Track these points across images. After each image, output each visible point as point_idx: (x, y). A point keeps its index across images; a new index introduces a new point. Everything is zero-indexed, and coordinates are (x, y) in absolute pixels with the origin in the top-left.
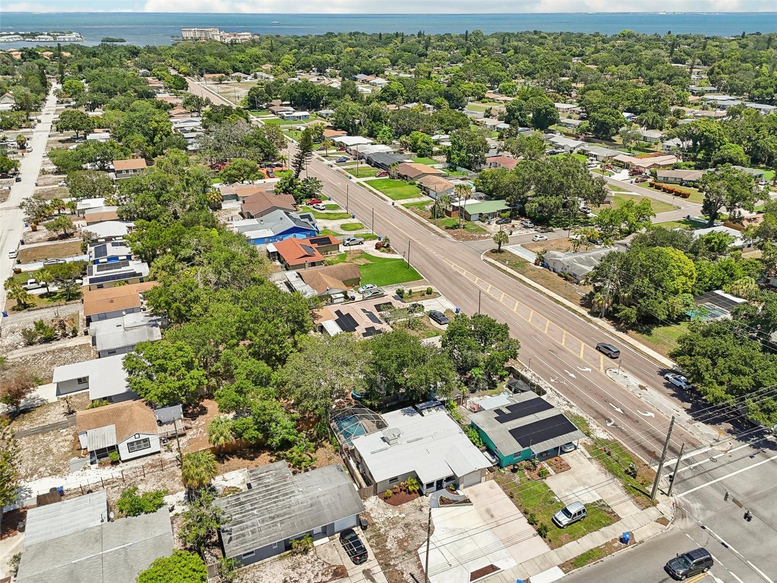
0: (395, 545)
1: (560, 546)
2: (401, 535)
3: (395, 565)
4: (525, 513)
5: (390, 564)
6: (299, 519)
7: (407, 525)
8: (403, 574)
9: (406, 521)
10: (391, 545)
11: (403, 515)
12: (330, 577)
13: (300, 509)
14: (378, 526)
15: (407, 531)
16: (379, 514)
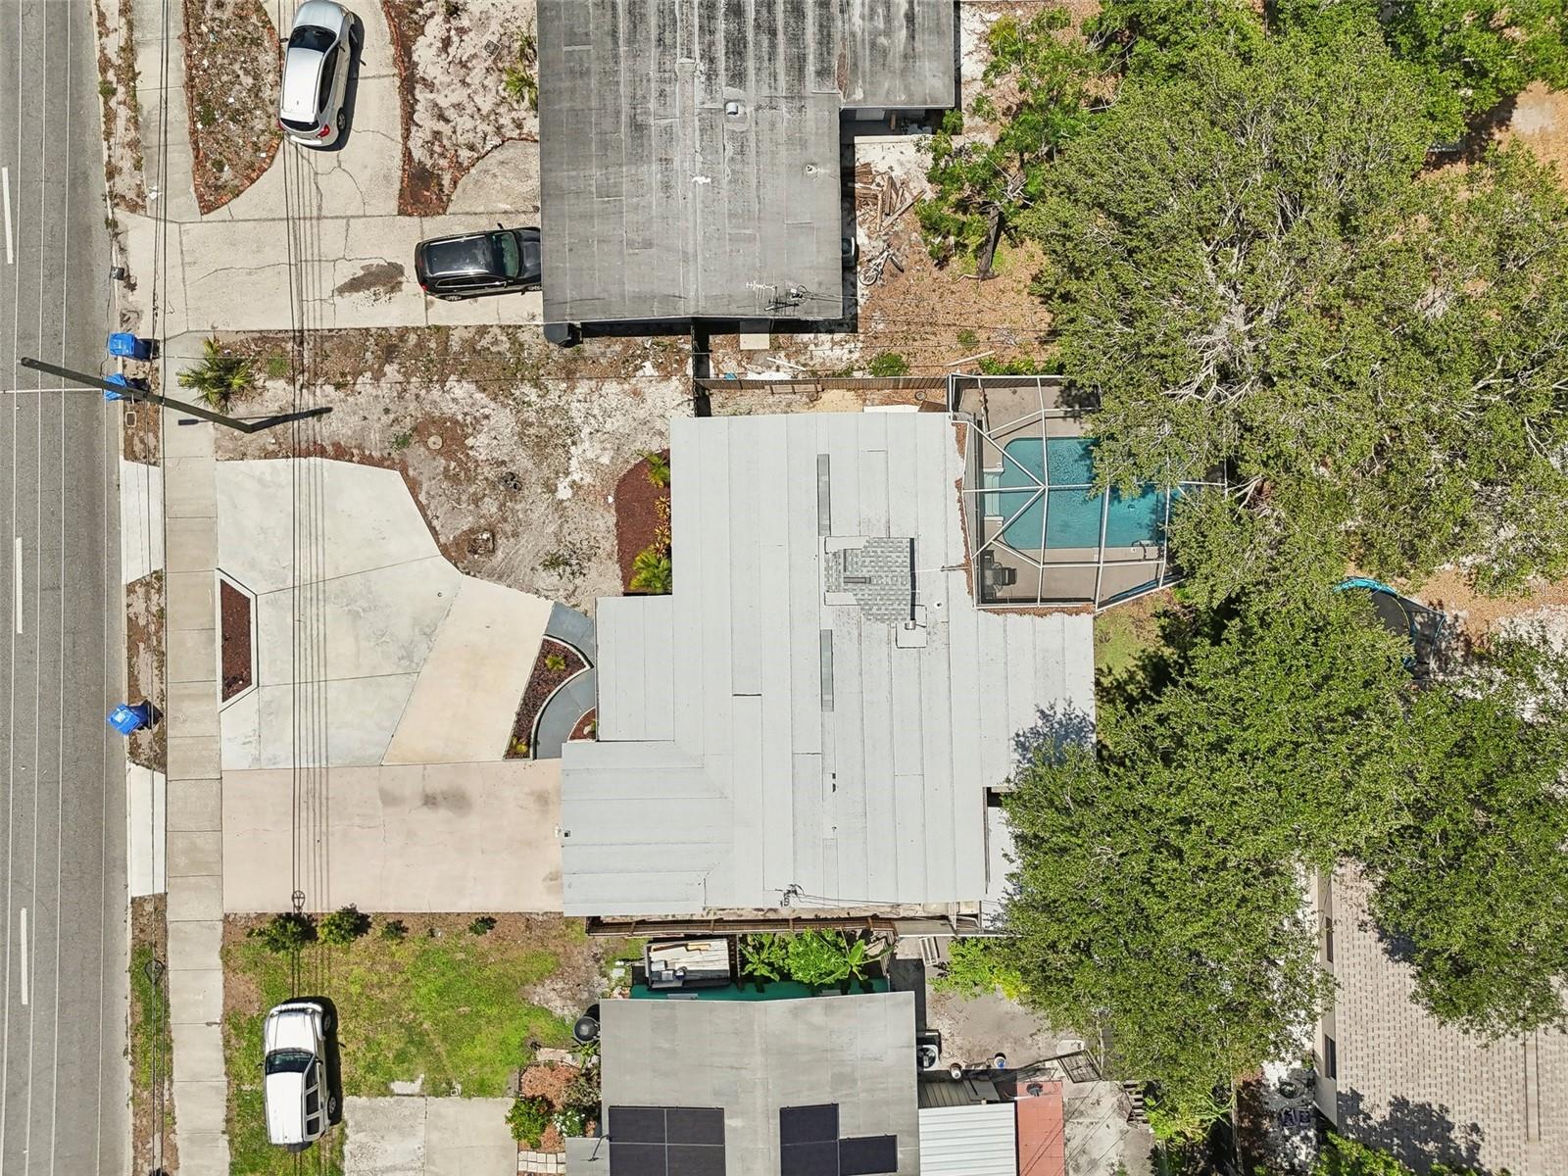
0: (450, 409)
1: (226, 954)
2: (480, 444)
3: (379, 375)
4: (396, 928)
5: (389, 360)
6: (595, 67)
7: (513, 483)
8: (338, 386)
9: (533, 489)
10: (459, 395)
11: (564, 492)
12: (418, 154)
13: (638, 79)
14: (556, 388)
15: (487, 472)
16: (607, 414)
